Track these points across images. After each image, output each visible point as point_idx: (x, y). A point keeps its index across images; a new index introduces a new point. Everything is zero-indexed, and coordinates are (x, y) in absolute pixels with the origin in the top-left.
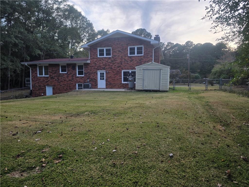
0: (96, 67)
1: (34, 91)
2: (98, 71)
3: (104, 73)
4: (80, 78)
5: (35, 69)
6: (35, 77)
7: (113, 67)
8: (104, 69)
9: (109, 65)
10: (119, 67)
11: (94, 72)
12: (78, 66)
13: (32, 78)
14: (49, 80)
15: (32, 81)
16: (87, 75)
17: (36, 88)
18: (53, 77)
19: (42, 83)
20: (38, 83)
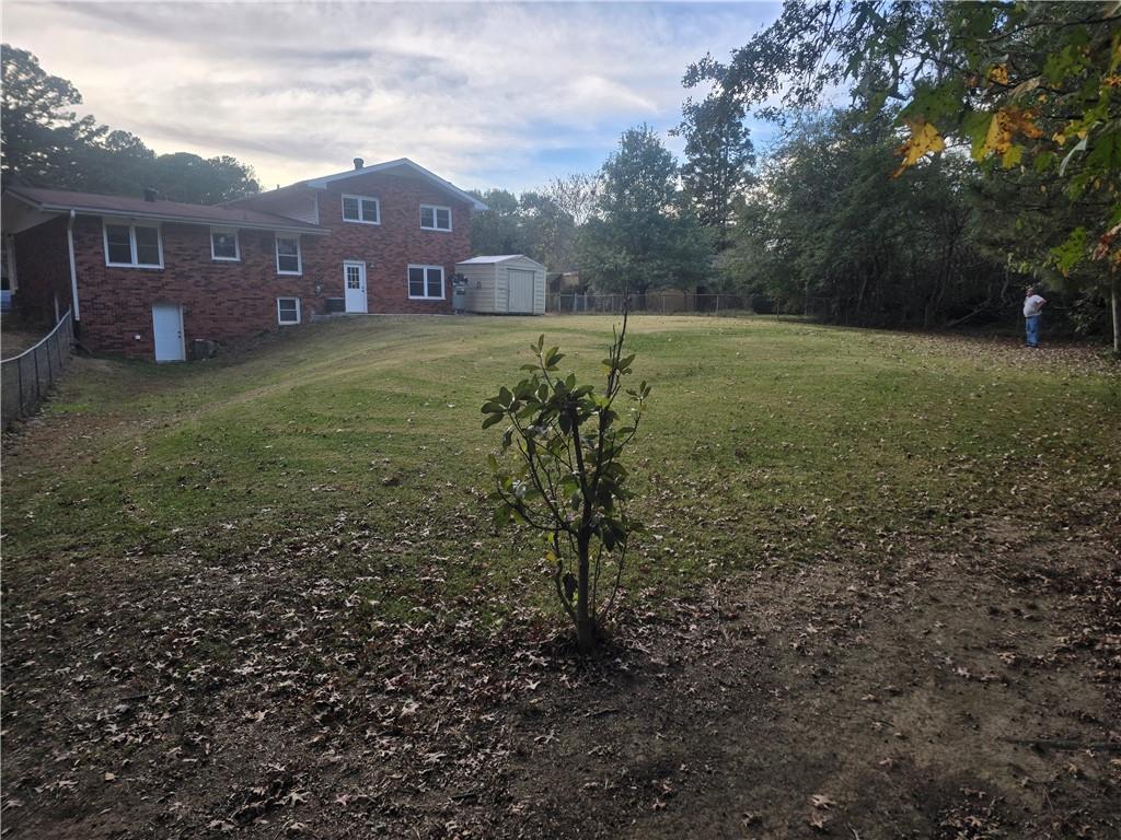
0: (341, 251)
1: (91, 323)
2: (345, 261)
3: (357, 269)
4: (288, 280)
5: (92, 236)
6: (90, 269)
7: (386, 254)
8: (362, 257)
9: (376, 248)
10: (400, 254)
11: (334, 263)
12: (280, 242)
13: (77, 273)
14: (167, 284)
15: (78, 283)
16: (314, 271)
17: (103, 311)
18: (186, 274)
19: (133, 291)
20: (113, 291)
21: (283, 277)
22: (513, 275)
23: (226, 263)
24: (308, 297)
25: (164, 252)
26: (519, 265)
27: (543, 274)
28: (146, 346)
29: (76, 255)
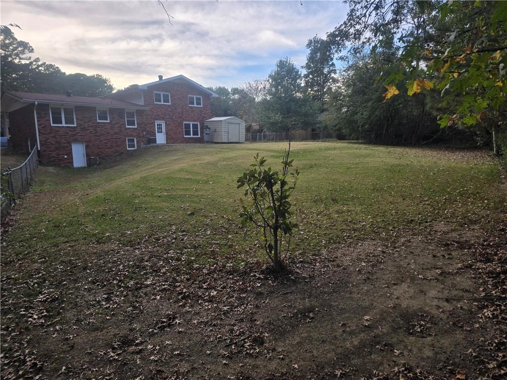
0: (154, 116)
1: (45, 151)
2: (156, 121)
3: (161, 125)
4: (131, 130)
5: (45, 112)
6: (44, 127)
7: (174, 117)
8: (163, 119)
9: (169, 115)
10: (180, 117)
11: (151, 122)
12: (127, 113)
13: (38, 129)
14: (78, 133)
15: (39, 133)
16: (142, 126)
17: (50, 146)
18: (86, 128)
19: (63, 137)
20: (54, 137)
21: (129, 128)
22: (230, 125)
23: (104, 123)
24: (140, 137)
25: (77, 119)
26: (233, 121)
27: (243, 125)
28: (69, 160)
29: (38, 121)
